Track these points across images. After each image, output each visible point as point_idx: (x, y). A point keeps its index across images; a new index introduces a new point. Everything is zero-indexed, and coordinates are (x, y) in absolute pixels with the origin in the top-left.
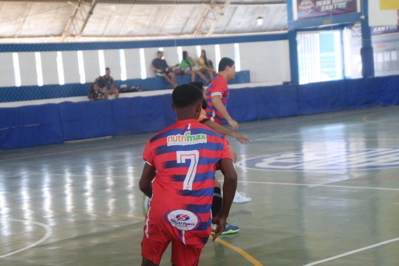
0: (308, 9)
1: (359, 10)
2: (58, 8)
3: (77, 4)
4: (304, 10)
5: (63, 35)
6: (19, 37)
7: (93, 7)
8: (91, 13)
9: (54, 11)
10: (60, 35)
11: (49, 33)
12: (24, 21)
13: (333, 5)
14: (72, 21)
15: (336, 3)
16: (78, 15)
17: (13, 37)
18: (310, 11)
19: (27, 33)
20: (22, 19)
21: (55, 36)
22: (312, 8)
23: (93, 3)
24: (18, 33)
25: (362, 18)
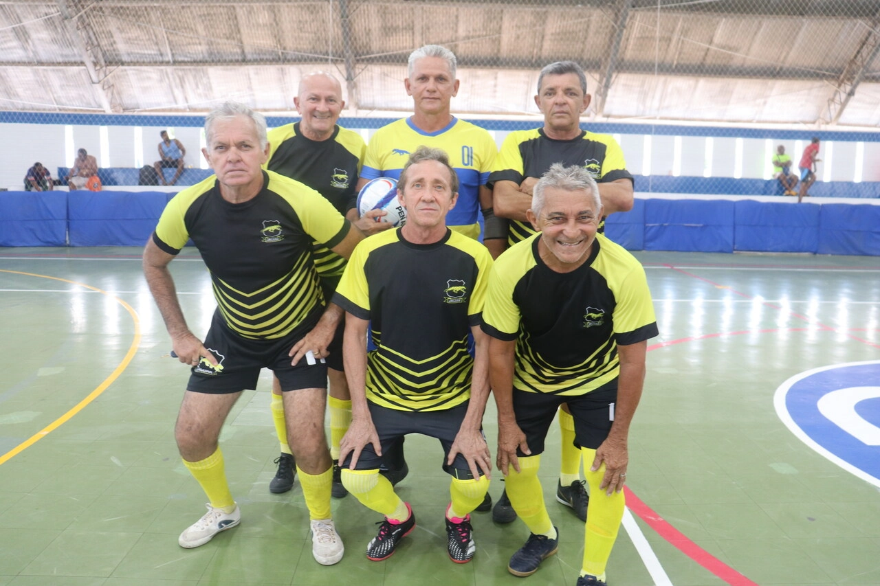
2: (811, 89)
3: (837, 85)
5: (817, 123)
6: (759, 122)
7: (855, 87)
8: (851, 94)
9: (806, 91)
10: (814, 123)
11: (798, 119)
12: (765, 103)
14: (829, 105)
16: (837, 98)
17: (750, 122)
19: (769, 118)
20: (762, 101)
21: (805, 123)
23: (854, 82)
24: (757, 118)
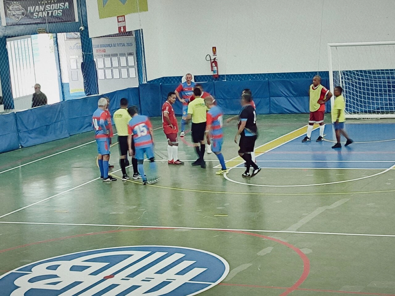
0: (18, 15)
1: (77, 20)
4: (14, 15)
13: (46, 12)
15: (50, 10)
18: (21, 17)
22: (23, 14)
25: (81, 29)
